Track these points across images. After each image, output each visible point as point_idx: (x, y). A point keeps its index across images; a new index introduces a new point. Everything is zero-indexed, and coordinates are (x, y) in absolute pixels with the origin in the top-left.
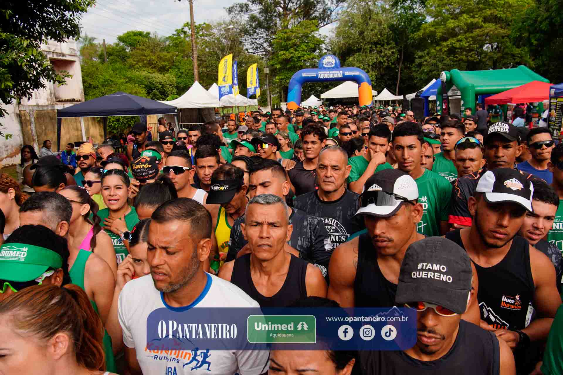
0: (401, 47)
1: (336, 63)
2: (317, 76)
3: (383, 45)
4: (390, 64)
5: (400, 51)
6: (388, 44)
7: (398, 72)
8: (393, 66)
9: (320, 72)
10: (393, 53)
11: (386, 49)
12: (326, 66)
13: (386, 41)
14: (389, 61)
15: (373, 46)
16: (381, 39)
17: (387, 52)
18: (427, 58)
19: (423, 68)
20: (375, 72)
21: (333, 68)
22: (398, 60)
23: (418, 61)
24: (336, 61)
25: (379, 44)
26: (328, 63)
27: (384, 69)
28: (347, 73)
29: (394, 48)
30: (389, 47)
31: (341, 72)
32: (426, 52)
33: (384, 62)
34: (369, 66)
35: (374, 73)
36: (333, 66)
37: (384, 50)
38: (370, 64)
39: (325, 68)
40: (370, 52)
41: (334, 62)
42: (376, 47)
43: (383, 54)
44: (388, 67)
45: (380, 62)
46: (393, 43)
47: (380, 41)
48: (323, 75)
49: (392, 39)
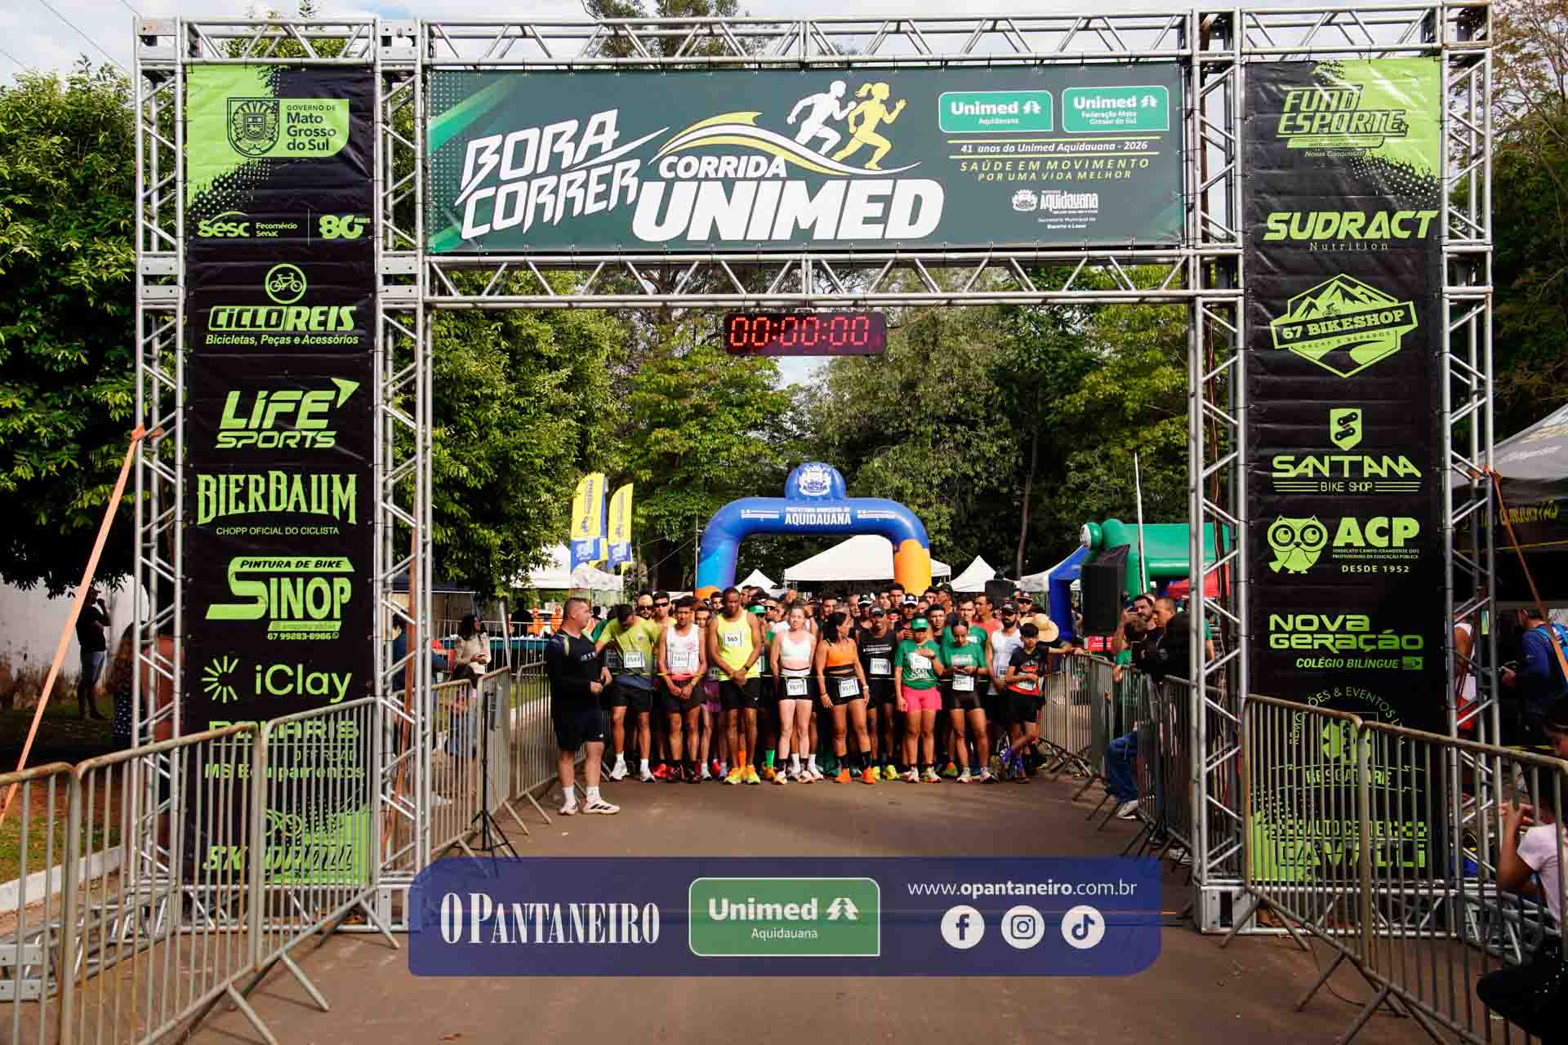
0: (1029, 433)
1: (833, 486)
2: (782, 519)
3: (973, 426)
4: (996, 484)
5: (1025, 447)
6: (989, 422)
7: (1020, 509)
8: (1005, 490)
9: (788, 509)
10: (1003, 449)
11: (983, 439)
12: (805, 492)
13: (982, 413)
14: (991, 475)
15: (942, 426)
16: (969, 406)
17: (984, 446)
18: (1099, 471)
19: (1088, 500)
20: (948, 506)
21: (824, 498)
22: (1020, 474)
23: (1074, 478)
24: (833, 480)
25: (962, 423)
26: (812, 485)
27: (978, 498)
28: (863, 514)
29: (1006, 435)
30: (992, 430)
31: (847, 509)
32: (1097, 452)
33: (977, 475)
34: (930, 485)
35: (945, 510)
36: (825, 492)
37: (975, 441)
38: (935, 482)
39: (803, 497)
40: (935, 443)
41: (828, 483)
42: (953, 431)
43: (974, 453)
44: (989, 494)
45: (966, 477)
46: (1005, 420)
47: (967, 413)
48: (798, 515)
49: (1002, 408)
